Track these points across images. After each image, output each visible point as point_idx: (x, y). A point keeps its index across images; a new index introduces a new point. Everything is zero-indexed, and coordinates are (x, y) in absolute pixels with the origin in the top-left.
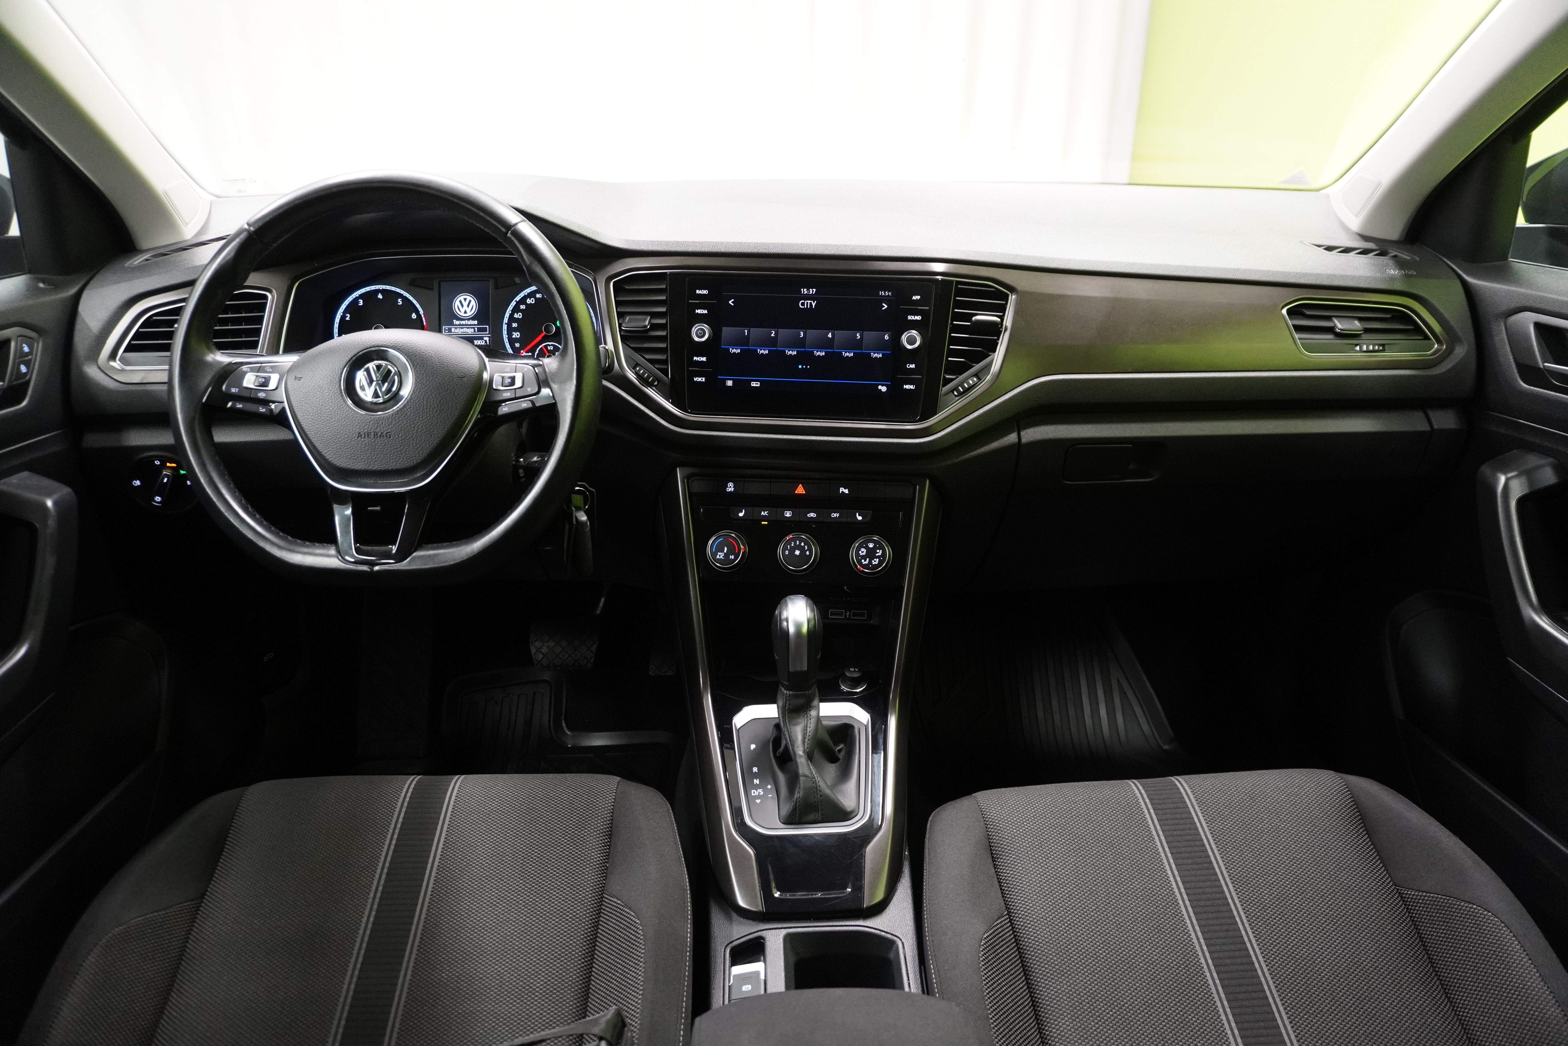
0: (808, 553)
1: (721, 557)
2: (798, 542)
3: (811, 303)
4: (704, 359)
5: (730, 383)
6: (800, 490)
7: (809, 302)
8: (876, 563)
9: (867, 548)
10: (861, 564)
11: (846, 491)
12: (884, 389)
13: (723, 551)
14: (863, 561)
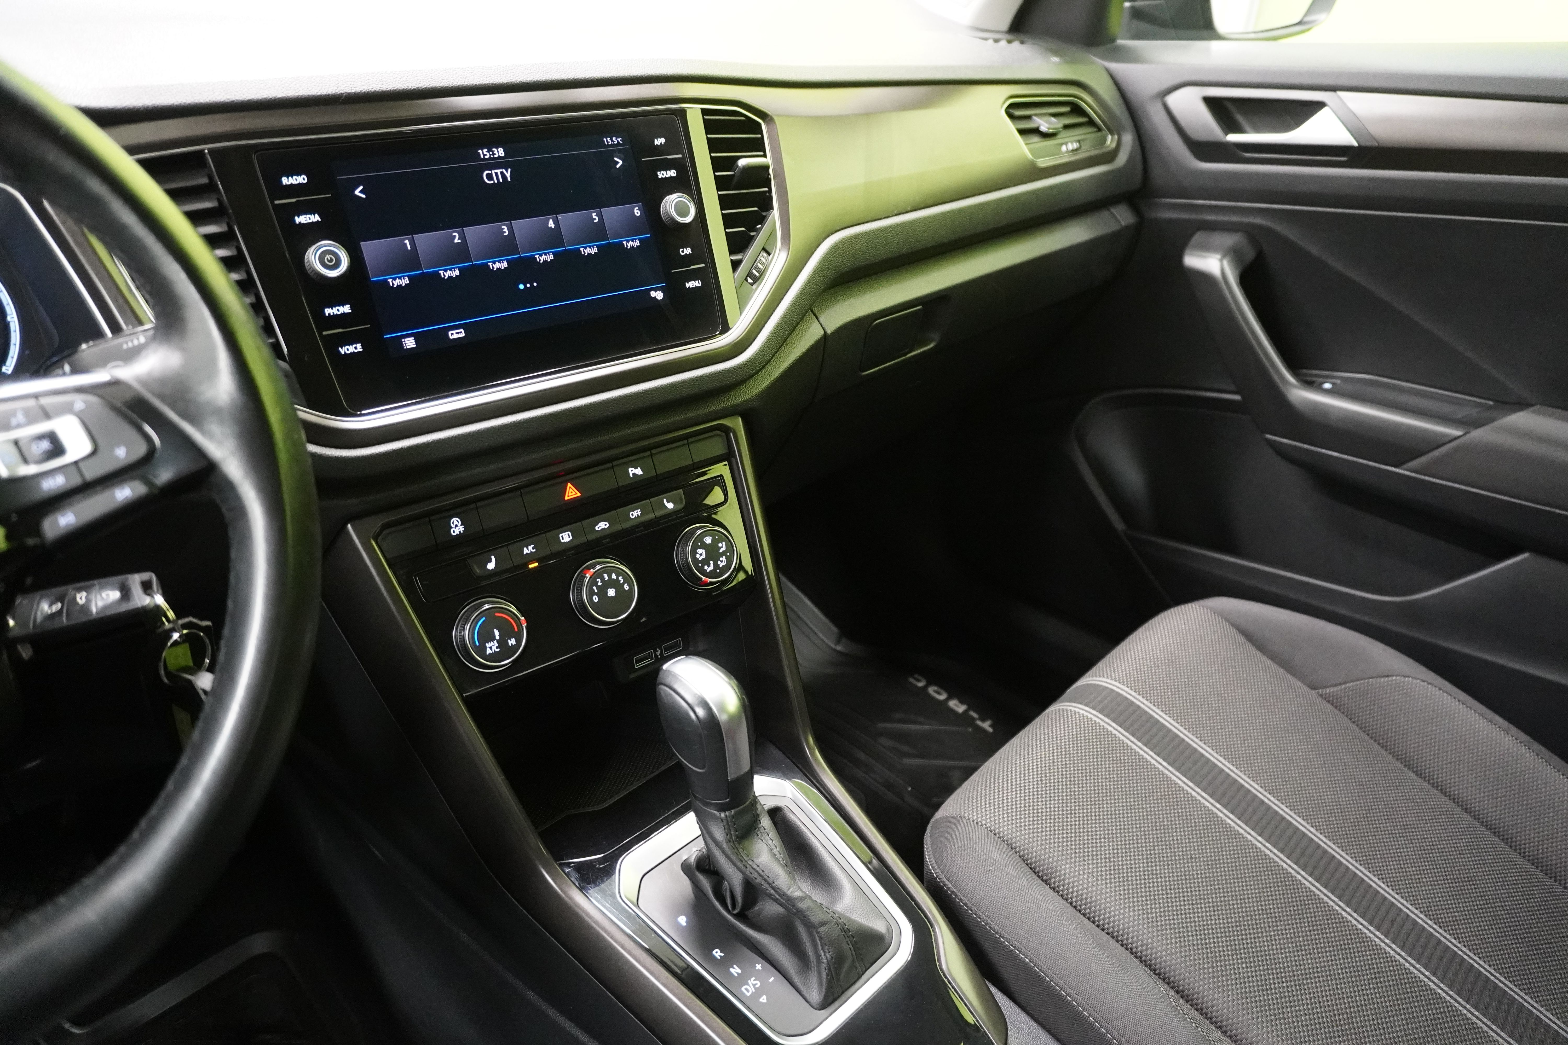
0: (626, 587)
1: (495, 649)
2: (606, 576)
3: (502, 173)
4: (347, 309)
5: (410, 343)
6: (572, 493)
7: (499, 171)
8: (724, 563)
9: (704, 546)
10: (704, 573)
11: (639, 471)
12: (659, 295)
13: (493, 638)
14: (706, 567)
